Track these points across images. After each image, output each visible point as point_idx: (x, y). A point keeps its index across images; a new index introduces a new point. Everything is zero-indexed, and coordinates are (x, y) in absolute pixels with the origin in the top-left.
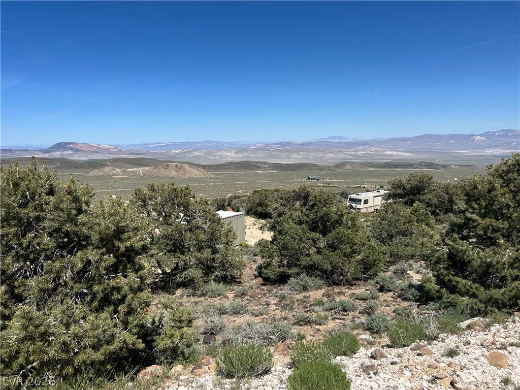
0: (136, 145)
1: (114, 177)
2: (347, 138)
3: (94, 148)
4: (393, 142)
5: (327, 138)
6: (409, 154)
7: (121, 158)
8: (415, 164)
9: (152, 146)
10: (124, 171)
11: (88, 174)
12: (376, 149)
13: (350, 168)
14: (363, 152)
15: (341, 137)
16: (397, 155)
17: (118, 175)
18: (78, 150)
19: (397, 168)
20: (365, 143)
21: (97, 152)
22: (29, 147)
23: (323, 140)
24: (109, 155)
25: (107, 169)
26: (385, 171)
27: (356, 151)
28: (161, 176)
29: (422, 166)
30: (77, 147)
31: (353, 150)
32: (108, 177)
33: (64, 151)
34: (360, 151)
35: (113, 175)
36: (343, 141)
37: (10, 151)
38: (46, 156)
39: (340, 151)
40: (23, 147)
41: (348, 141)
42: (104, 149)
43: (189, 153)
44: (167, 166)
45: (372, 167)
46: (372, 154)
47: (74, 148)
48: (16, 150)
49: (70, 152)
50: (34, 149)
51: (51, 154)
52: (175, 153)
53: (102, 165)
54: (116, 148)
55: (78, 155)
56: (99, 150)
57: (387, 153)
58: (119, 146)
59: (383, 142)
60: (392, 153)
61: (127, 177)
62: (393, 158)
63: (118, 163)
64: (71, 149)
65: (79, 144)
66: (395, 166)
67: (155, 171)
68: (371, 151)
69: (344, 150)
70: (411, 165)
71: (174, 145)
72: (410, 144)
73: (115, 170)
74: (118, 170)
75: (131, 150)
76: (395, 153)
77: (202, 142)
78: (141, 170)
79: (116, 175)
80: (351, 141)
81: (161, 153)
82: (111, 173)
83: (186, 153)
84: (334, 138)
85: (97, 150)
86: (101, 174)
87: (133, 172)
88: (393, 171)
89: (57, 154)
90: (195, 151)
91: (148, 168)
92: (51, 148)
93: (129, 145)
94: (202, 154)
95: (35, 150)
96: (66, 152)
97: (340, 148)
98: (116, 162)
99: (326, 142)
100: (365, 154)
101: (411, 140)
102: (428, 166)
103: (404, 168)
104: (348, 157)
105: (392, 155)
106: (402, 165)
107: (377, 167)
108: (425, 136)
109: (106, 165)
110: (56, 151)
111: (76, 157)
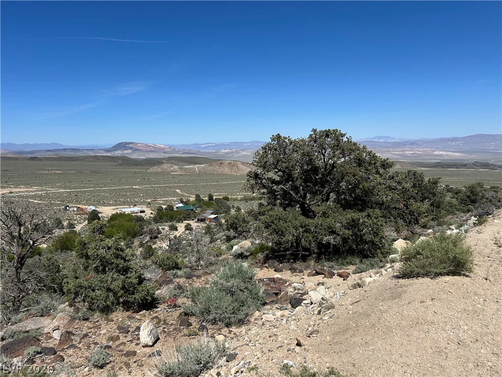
0: (189, 146)
1: (172, 173)
2: (393, 138)
3: (151, 148)
4: (443, 142)
5: (373, 138)
6: (459, 154)
7: (175, 157)
8: (469, 164)
9: (203, 146)
10: (181, 168)
11: (148, 171)
12: (425, 149)
13: (400, 167)
14: (411, 152)
15: (387, 137)
16: (447, 155)
17: (176, 172)
18: (137, 150)
19: (450, 168)
20: (413, 143)
21: (154, 151)
22: (93, 147)
23: (369, 140)
24: (164, 154)
25: (165, 166)
26: (437, 170)
27: (403, 151)
28: (216, 173)
29: (477, 166)
30: (136, 147)
31: (400, 150)
32: (166, 173)
33: (124, 150)
34: (408, 151)
35: (171, 172)
36: (389, 141)
37: (78, 150)
38: (109, 154)
39: (387, 151)
40: (88, 147)
41: (394, 140)
42: (159, 149)
43: (237, 152)
44: (221, 163)
45: (422, 167)
46: (420, 154)
47: (133, 148)
48: (83, 150)
49: (130, 151)
50: (98, 148)
51: (113, 153)
52: (224, 152)
53: (159, 162)
54: (170, 148)
55: (137, 154)
56: (156, 150)
57: (436, 153)
58: (173, 146)
59: (432, 142)
60: (441, 153)
61: (184, 173)
62: (443, 158)
63: (173, 161)
64: (131, 148)
65: (137, 143)
66: (447, 166)
67: (209, 168)
68: (419, 151)
69: (391, 149)
70: (465, 166)
71: (223, 146)
72: (461, 144)
73: (172, 167)
74: (176, 167)
75: (184, 149)
76: (444, 153)
77: (249, 142)
78: (196, 167)
79: (173, 172)
80: (397, 141)
81: (211, 153)
82: (169, 170)
83: (234, 152)
84: (380, 138)
85: (153, 150)
86: (160, 170)
87: (189, 169)
88: (446, 171)
89: (118, 153)
90: (243, 150)
91: (203, 165)
92: (113, 147)
93: (183, 145)
94: (249, 154)
95: (100, 150)
96: (126, 152)
97: (386, 147)
98: (171, 160)
99: (371, 141)
100: (413, 154)
101: (461, 140)
102: (483, 166)
103: (457, 168)
104: (395, 157)
105: (441, 155)
106: (455, 165)
107: (428, 167)
108: (477, 136)
109: (163, 163)
110: (117, 150)
111: (135, 156)
